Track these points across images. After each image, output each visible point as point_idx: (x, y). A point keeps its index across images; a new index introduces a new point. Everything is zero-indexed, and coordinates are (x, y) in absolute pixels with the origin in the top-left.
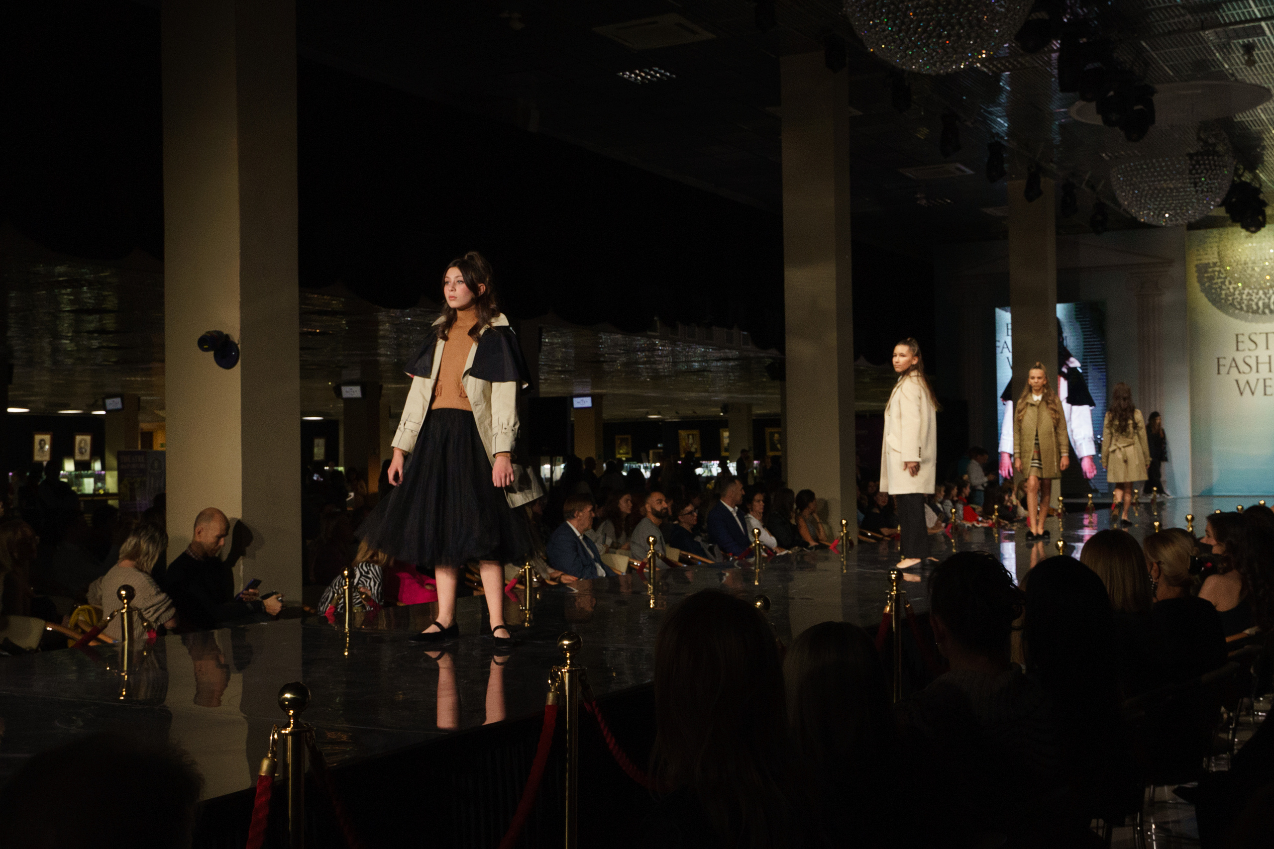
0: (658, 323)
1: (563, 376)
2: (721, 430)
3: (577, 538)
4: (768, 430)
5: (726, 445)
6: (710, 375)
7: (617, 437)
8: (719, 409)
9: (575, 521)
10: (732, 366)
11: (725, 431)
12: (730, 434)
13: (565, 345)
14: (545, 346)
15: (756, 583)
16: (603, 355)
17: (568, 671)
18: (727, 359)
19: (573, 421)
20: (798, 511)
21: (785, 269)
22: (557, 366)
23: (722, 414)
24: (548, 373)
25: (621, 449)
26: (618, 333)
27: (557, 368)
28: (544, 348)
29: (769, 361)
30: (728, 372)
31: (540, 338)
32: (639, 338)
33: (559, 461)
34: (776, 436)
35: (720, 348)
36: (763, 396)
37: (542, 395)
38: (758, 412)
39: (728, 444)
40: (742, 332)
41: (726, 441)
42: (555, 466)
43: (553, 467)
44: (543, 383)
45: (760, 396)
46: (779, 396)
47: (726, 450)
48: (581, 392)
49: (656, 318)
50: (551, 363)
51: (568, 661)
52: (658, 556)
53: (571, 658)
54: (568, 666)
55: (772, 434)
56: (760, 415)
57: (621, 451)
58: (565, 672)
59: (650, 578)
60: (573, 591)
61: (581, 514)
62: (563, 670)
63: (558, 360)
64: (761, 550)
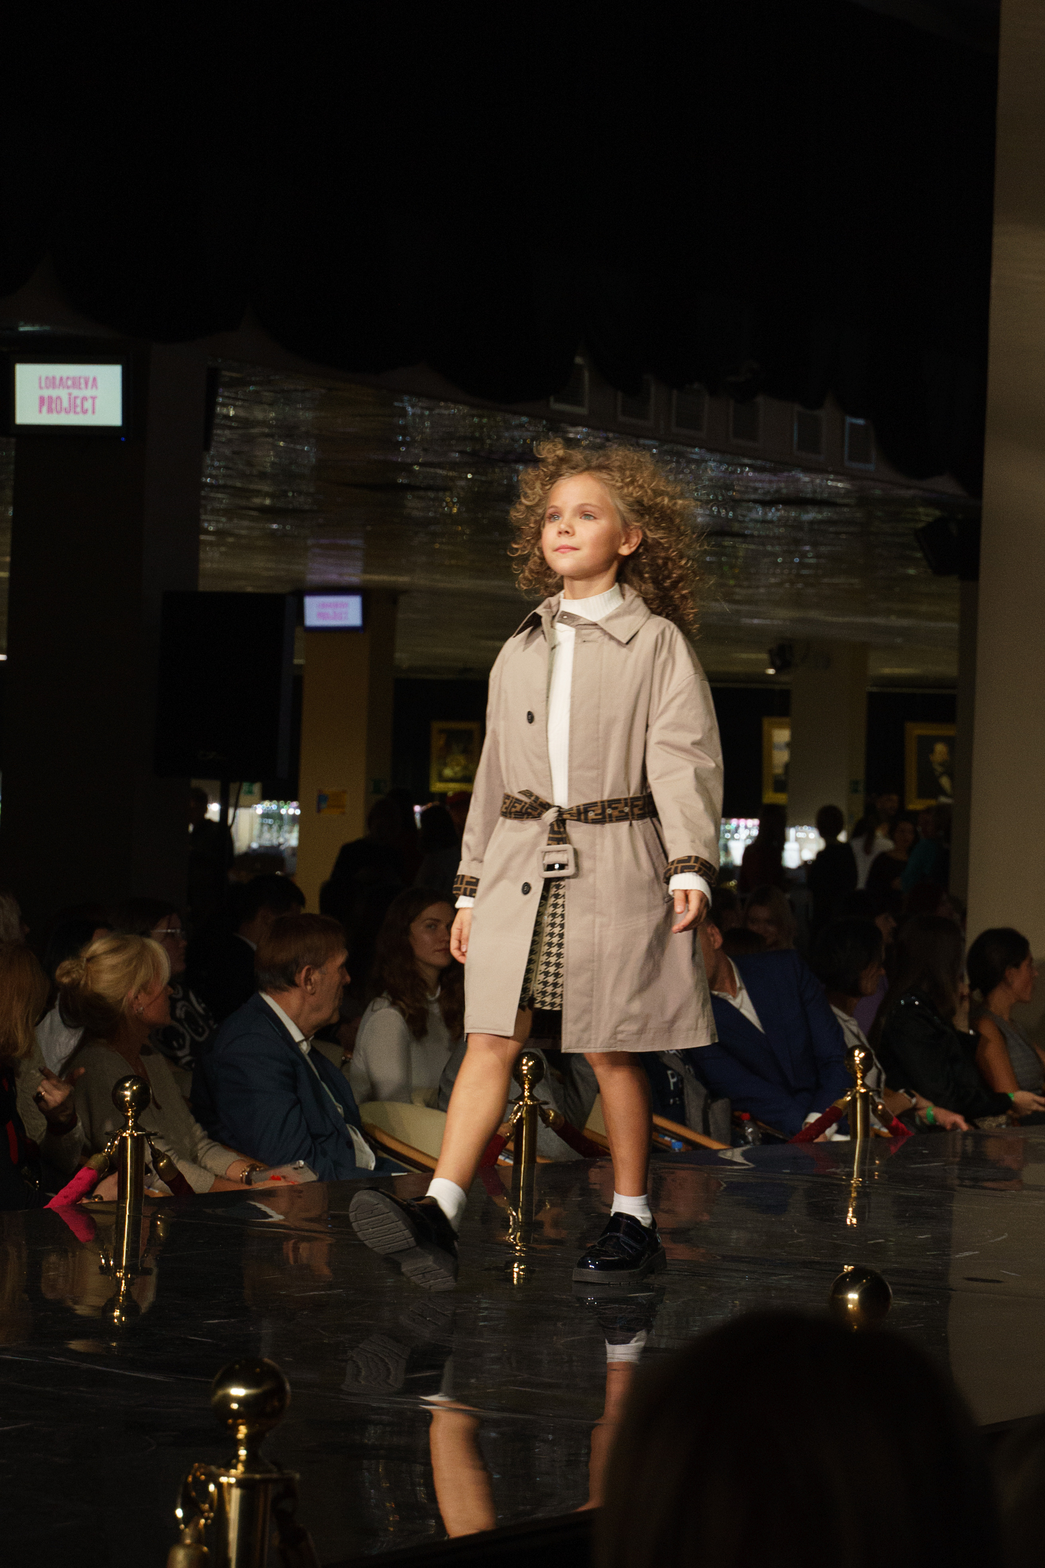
0: (586, 375)
1: (275, 526)
2: (766, 722)
3: (294, 1046)
4: (916, 730)
5: (779, 770)
6: (743, 548)
7: (437, 726)
8: (764, 656)
9: (294, 997)
10: (812, 523)
11: (781, 726)
12: (793, 736)
13: (289, 431)
14: (224, 427)
15: (851, 1219)
16: (406, 468)
17: (240, 1484)
18: (799, 502)
19: (300, 667)
20: (977, 995)
21: (997, 229)
22: (258, 493)
23: (771, 671)
24: (229, 513)
25: (445, 765)
26: (456, 402)
27: (257, 501)
28: (221, 434)
29: (926, 515)
30: (797, 542)
31: (211, 404)
32: (524, 419)
33: (250, 792)
34: (940, 749)
35: (779, 466)
36: (905, 622)
37: (204, 585)
38: (887, 671)
39: (787, 766)
40: (850, 420)
41: (781, 758)
42: (236, 807)
43: (231, 812)
44: (211, 544)
45: (895, 621)
46: (955, 626)
47: (780, 786)
48: (332, 577)
49: (579, 360)
50: (239, 485)
51: (243, 1452)
52: (545, 1119)
53: (251, 1442)
54: (241, 1468)
55: (926, 745)
56: (892, 681)
57: (448, 772)
58: (230, 1485)
59: (516, 1188)
60: (266, 1215)
61: (316, 976)
62: (223, 1480)
63: (263, 476)
64: (873, 1118)
